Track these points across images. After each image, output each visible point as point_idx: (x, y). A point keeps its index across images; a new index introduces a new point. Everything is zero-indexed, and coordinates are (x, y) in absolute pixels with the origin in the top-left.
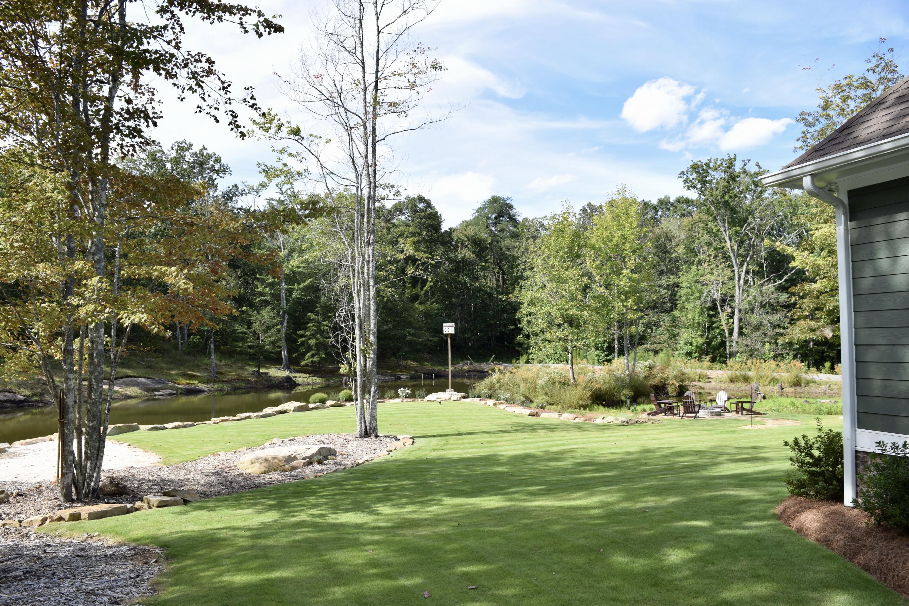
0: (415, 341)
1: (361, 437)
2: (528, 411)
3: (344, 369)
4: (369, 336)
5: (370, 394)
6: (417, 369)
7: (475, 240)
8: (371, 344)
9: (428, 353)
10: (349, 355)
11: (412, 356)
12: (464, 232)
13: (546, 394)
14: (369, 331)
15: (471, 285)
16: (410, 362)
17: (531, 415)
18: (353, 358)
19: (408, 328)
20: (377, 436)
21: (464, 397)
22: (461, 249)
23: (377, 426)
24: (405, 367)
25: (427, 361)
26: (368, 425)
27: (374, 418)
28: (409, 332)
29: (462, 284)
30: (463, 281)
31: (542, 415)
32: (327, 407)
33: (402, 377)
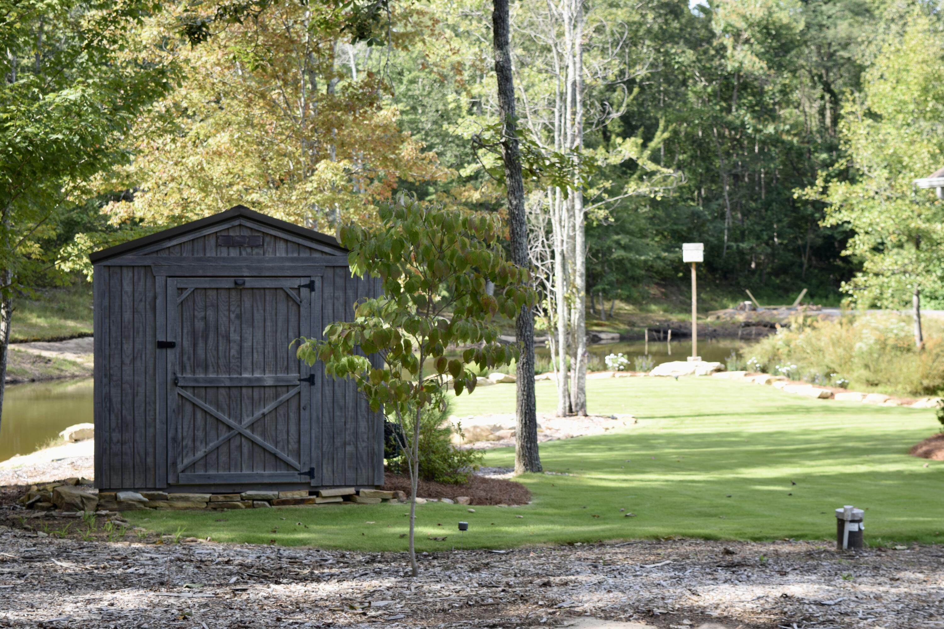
0: (630, 260)
1: (565, 416)
2: (819, 391)
3: (540, 323)
4: (574, 280)
5: (576, 358)
6: (635, 319)
7: (766, 27)
8: (577, 289)
9: (657, 284)
10: (546, 304)
11: (625, 293)
12: (742, 11)
13: (867, 366)
14: (575, 271)
15: (757, 131)
16: (618, 304)
17: (823, 397)
18: (552, 308)
19: (618, 234)
20: (586, 415)
21: (719, 370)
22: (734, 48)
23: (585, 401)
24: (610, 316)
25: (655, 300)
26: (573, 400)
27: (581, 390)
28: (618, 242)
29: (735, 129)
30: (738, 122)
31: (838, 396)
32: (492, 384)
33: (603, 336)
